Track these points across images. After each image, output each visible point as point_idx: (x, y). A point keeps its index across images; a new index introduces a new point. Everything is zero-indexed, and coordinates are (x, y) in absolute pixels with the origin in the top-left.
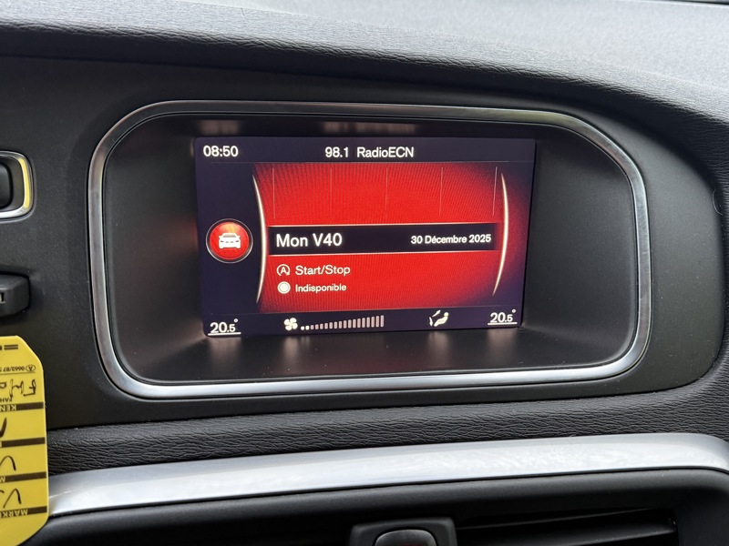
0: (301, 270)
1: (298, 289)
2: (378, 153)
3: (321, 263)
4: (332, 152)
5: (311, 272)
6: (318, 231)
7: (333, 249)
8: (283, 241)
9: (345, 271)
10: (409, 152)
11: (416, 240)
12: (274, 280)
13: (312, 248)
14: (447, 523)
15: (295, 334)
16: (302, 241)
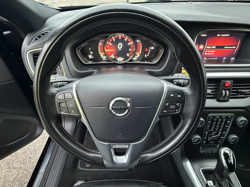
0: (209, 51)
1: (208, 54)
2: (225, 35)
3: (211, 50)
4: (218, 35)
5: (210, 51)
6: (213, 46)
7: (214, 48)
8: (208, 47)
9: (214, 51)
10: (229, 35)
11: (225, 47)
12: (205, 52)
13: (211, 48)
14: (232, 81)
15: (205, 60)
16: (210, 47)
